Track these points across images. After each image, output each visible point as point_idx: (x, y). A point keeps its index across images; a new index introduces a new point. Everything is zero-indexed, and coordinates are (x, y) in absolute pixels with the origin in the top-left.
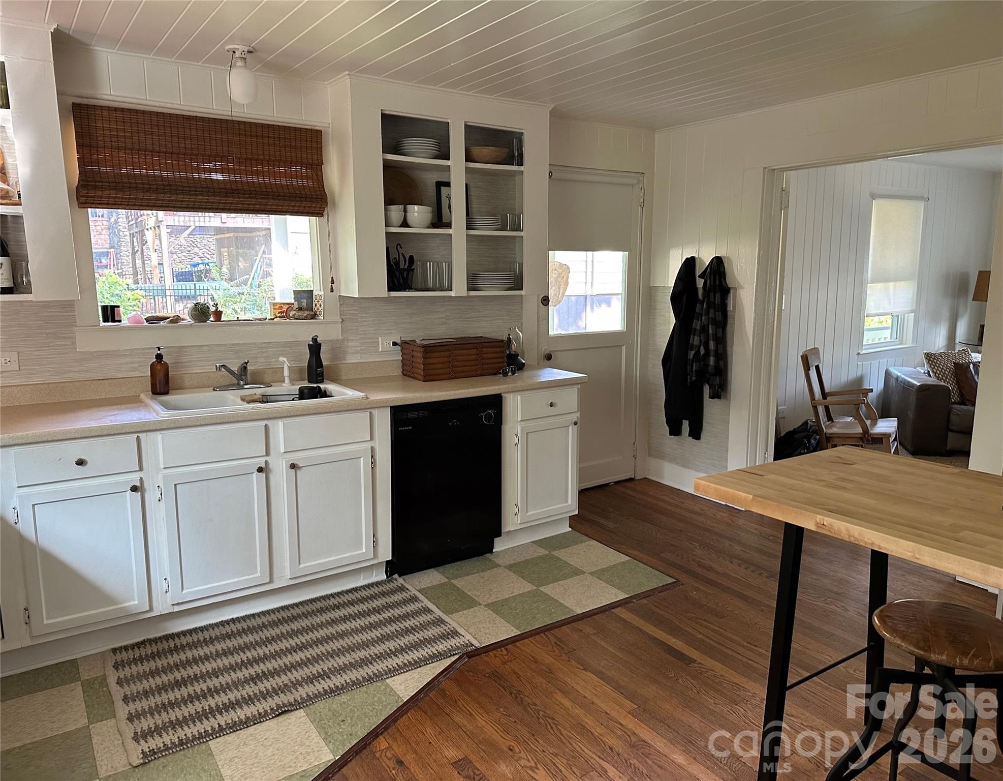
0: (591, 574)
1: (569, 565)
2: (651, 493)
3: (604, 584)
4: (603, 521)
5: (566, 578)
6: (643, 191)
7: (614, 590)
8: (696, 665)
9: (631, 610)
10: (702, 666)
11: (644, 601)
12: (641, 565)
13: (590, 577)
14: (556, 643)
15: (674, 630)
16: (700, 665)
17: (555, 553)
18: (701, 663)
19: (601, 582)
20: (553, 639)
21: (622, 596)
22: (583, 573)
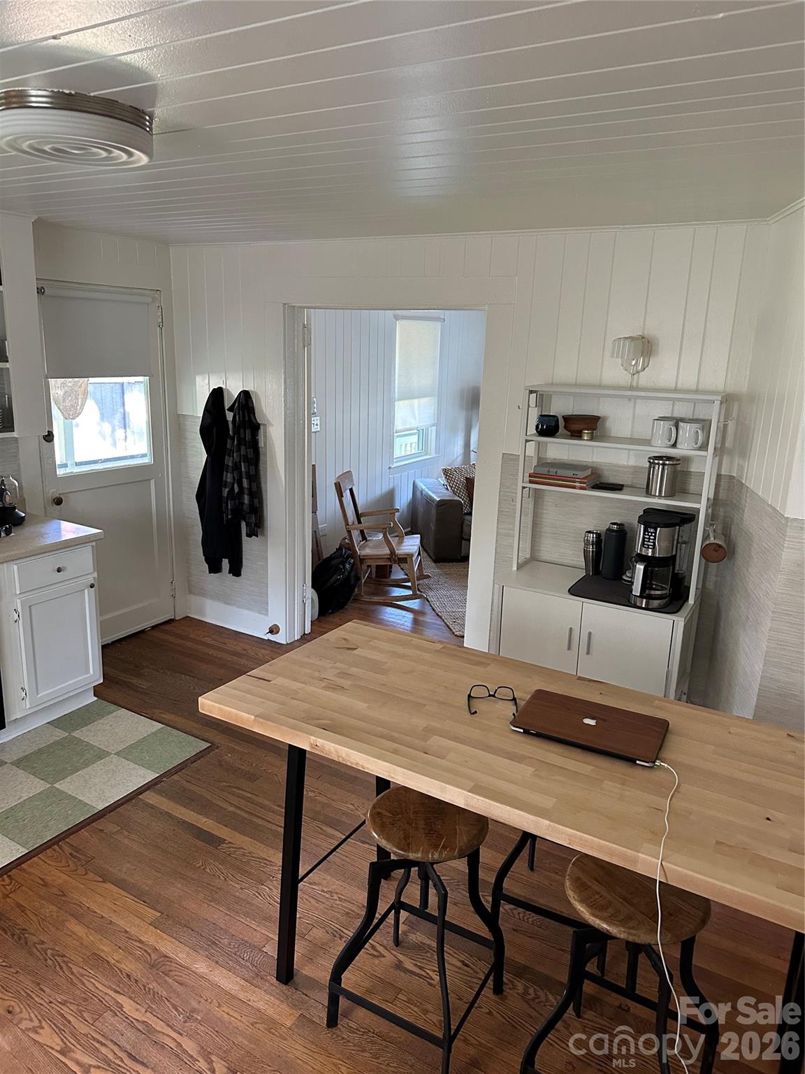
0: (118, 754)
1: (92, 747)
2: (192, 636)
3: (132, 765)
4: (135, 681)
5: (87, 765)
6: (160, 310)
7: (142, 771)
8: (225, 845)
9: (160, 793)
10: (233, 846)
11: (176, 777)
12: (175, 732)
13: (115, 759)
14: (71, 854)
15: (204, 807)
16: (230, 845)
17: (76, 734)
18: (230, 843)
19: (129, 762)
20: (67, 850)
21: (151, 776)
22: (108, 754)
